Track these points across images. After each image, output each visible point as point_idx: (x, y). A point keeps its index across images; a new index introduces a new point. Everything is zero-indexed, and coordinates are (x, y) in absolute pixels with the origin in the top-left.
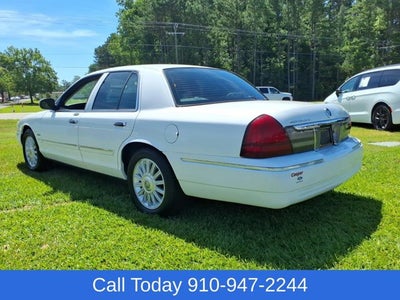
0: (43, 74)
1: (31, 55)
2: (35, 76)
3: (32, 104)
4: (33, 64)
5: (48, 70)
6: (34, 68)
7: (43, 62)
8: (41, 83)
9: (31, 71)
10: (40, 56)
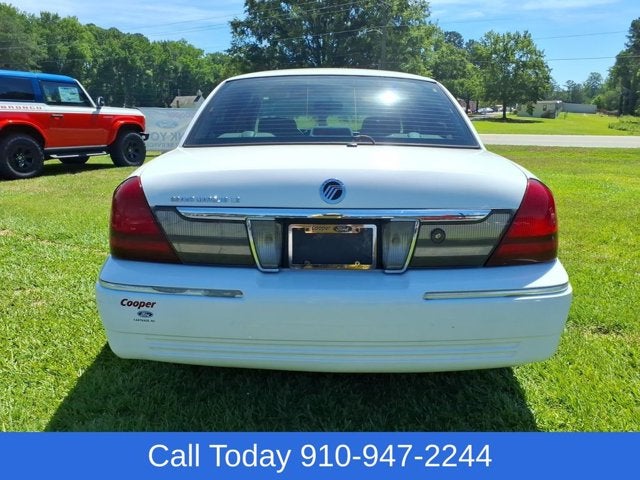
0: (530, 72)
1: (516, 42)
2: (515, 75)
3: (504, 119)
4: (517, 57)
5: (538, 65)
6: (517, 63)
7: (532, 52)
8: (523, 86)
9: (511, 67)
10: (530, 43)
